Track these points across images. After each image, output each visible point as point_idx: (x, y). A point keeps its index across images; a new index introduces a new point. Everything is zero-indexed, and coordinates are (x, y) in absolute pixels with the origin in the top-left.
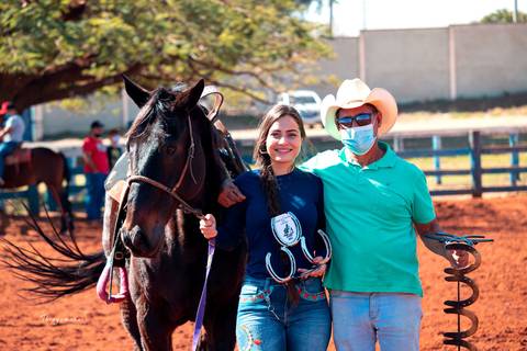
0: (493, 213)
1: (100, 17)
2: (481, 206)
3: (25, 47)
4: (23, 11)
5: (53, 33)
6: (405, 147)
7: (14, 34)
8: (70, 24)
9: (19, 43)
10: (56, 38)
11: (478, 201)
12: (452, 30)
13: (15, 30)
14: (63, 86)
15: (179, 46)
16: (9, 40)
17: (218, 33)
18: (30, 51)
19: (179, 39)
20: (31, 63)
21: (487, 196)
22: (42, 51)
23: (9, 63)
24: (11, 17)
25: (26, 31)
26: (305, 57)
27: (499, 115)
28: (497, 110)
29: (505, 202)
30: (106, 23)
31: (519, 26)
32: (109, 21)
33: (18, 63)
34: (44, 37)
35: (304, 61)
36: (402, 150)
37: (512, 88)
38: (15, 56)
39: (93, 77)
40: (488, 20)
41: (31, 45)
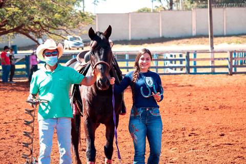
1: (10, 7)
12: (130, 15)
15: (39, 19)
17: (53, 15)
19: (39, 16)
26: (83, 24)
28: (146, 45)
30: (12, 9)
31: (154, 14)
32: (13, 9)
35: (83, 25)
39: (5, 29)
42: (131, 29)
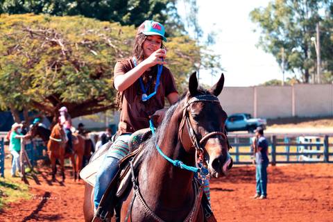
0: (281, 173)
2: (276, 169)
3: (77, 91)
4: (76, 75)
5: (90, 85)
6: (240, 142)
7: (72, 85)
8: (97, 81)
9: (74, 89)
10: (91, 87)
11: (274, 167)
12: (255, 89)
13: (73, 83)
14: (89, 109)
16: (70, 88)
18: (79, 92)
20: (79, 98)
21: (278, 165)
22: (85, 93)
23: (70, 98)
24: (71, 77)
25: (78, 84)
27: (275, 127)
28: (275, 125)
29: (286, 168)
31: (285, 88)
33: (74, 98)
34: (85, 87)
36: (238, 143)
37: (282, 115)
38: (73, 95)
39: (103, 105)
40: (267, 84)
41: (80, 90)
42: (257, 106)
